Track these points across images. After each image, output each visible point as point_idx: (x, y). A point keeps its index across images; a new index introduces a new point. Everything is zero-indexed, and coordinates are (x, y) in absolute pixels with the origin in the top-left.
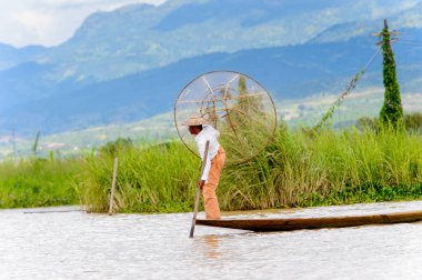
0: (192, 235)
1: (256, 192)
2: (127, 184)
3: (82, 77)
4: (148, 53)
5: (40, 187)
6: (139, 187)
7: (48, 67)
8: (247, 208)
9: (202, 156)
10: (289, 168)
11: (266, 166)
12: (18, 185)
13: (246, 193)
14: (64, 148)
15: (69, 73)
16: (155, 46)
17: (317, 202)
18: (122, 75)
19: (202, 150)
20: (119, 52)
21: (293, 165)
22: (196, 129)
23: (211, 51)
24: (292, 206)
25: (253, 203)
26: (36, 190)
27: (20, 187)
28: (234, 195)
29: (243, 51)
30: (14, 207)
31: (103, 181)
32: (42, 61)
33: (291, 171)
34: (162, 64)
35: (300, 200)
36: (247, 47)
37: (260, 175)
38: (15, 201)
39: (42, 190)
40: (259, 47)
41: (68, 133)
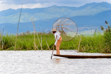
8: (109, 52)
9: (55, 39)
22: (54, 32)
28: (106, 49)
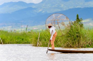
0: (47, 53)
1: (73, 43)
2: (43, 39)
3: (43, 12)
4: (60, 7)
5: (24, 39)
6: (46, 40)
7: (35, 9)
8: (71, 47)
9: (51, 34)
10: (82, 38)
11: (76, 37)
12: (18, 38)
13: (71, 43)
14: (38, 29)
15: (40, 10)
16: (63, 5)
17: (88, 47)
18: (54, 12)
19: (51, 32)
20: (53, 6)
21: (83, 37)
22: (50, 27)
23: (77, 7)
24: (82, 47)
25: (72, 46)
26: (23, 39)
27: (19, 39)
28: (68, 44)
29: (85, 8)
30: (16, 43)
31: (37, 38)
32: (34, 7)
33: (82, 39)
34: (64, 10)
35: (84, 46)
36: (86, 7)
37: (74, 39)
38: (17, 42)
39: (24, 40)
40: (89, 7)
41: (39, 26)
